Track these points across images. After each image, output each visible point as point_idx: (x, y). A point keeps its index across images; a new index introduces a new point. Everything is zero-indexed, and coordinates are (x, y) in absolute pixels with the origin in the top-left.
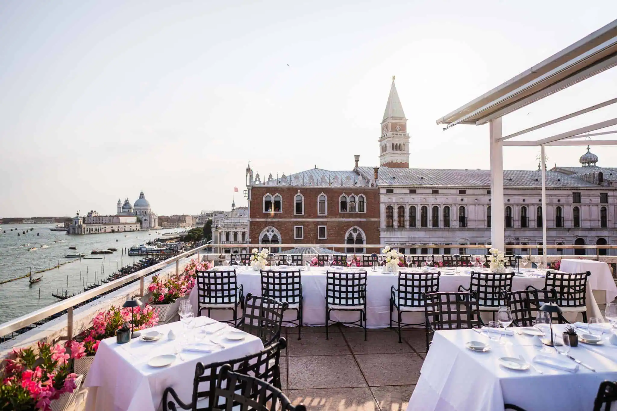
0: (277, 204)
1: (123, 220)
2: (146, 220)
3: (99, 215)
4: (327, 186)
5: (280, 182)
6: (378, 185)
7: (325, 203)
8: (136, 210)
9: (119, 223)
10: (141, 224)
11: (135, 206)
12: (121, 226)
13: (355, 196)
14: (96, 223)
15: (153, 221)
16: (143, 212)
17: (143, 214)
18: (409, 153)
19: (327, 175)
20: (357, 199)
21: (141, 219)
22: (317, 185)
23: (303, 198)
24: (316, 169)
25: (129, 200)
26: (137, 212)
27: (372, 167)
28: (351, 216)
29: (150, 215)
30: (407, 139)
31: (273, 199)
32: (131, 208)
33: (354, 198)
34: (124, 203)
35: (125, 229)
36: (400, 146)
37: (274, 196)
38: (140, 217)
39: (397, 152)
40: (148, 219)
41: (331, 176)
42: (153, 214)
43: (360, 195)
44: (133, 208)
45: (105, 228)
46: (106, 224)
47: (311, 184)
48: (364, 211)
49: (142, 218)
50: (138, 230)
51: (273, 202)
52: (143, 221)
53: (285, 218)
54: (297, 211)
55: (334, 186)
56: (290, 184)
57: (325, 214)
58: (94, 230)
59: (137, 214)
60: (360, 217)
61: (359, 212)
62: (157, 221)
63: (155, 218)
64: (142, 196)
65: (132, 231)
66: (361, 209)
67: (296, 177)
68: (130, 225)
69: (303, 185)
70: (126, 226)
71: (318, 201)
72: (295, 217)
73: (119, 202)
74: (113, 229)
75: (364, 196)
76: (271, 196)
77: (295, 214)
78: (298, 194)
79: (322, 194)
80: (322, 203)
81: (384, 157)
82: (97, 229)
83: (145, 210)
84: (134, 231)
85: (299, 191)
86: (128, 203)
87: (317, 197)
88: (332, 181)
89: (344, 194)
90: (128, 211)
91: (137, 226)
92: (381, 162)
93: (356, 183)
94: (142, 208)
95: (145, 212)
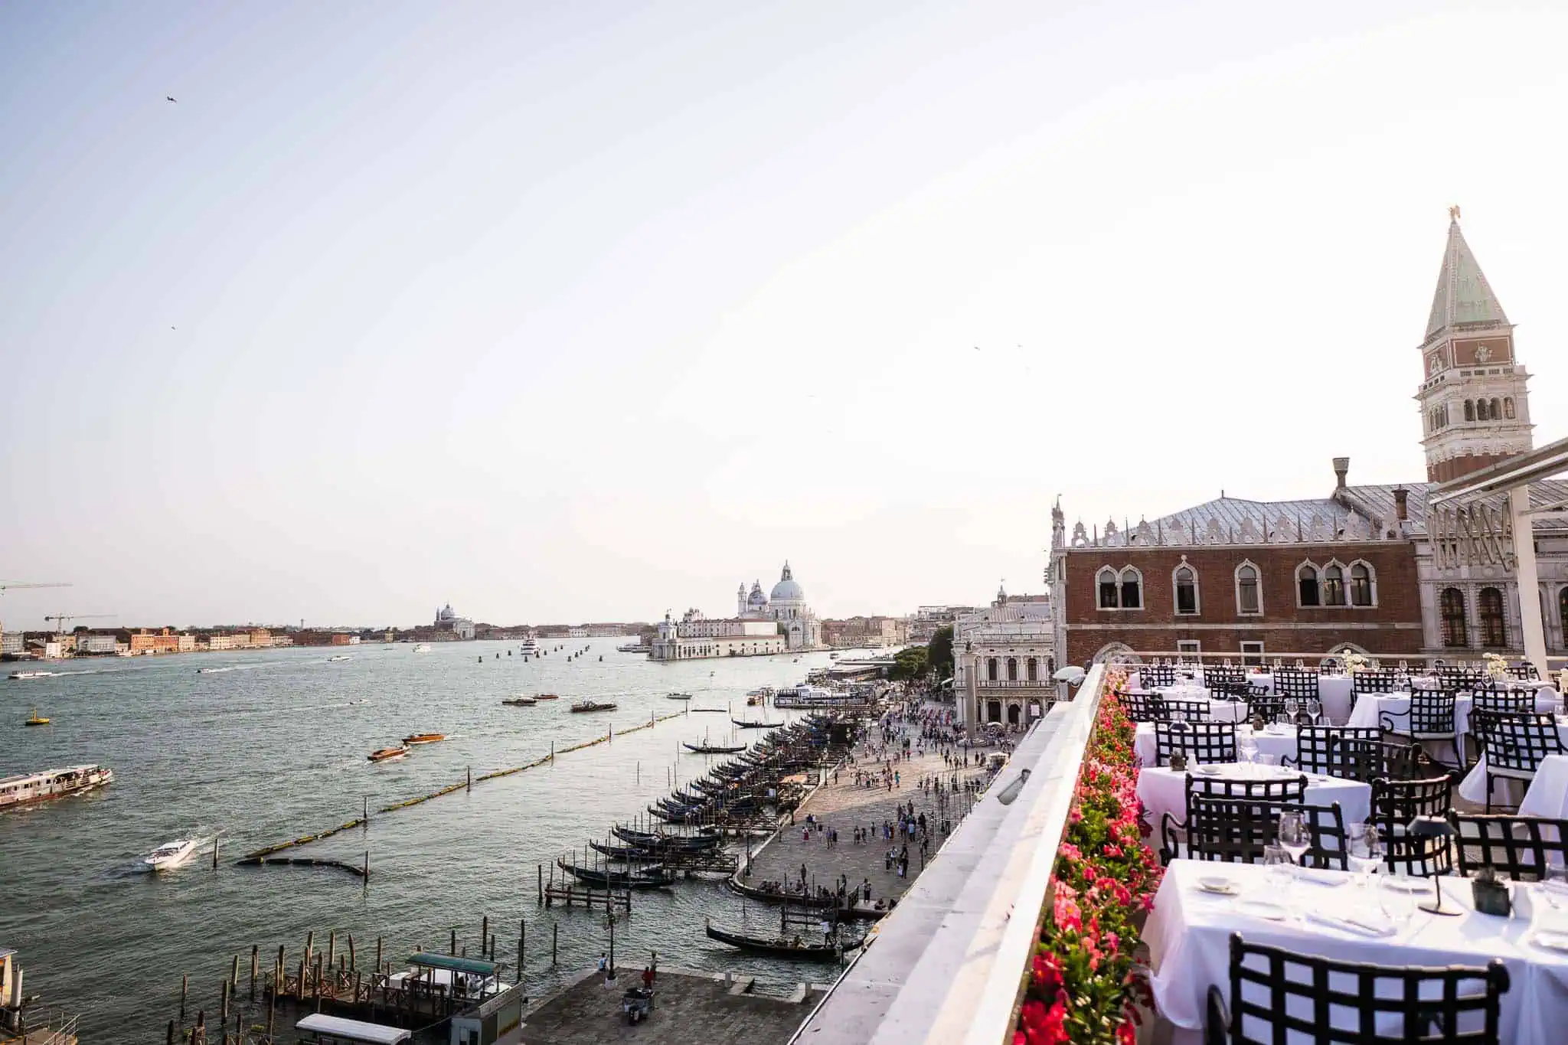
0: (1130, 590)
1: (750, 628)
4: (1258, 543)
5: (1133, 538)
6: (1408, 536)
7: (1255, 584)
8: (777, 608)
9: (744, 637)
10: (787, 638)
11: (773, 597)
12: (749, 643)
13: (1341, 565)
14: (700, 636)
15: (810, 632)
16: (790, 610)
17: (791, 616)
18: (1532, 422)
19: (1256, 514)
20: (1347, 572)
21: (786, 628)
22: (1231, 542)
23: (1195, 575)
24: (1224, 501)
26: (777, 611)
27: (1389, 487)
28: (1332, 616)
29: (804, 617)
30: (1517, 384)
31: (1119, 579)
32: (764, 603)
33: (1339, 569)
34: (751, 591)
35: (755, 649)
36: (1492, 406)
37: (1122, 571)
38: (785, 622)
39: (1485, 424)
40: (801, 627)
41: (1269, 516)
42: (811, 616)
43: (1356, 562)
44: (769, 602)
45: (718, 646)
46: (718, 637)
47: (1215, 540)
48: (1370, 604)
49: (788, 625)
50: (781, 653)
51: (1119, 585)
52: (791, 631)
53: (1151, 622)
54: (1180, 607)
55: (1277, 542)
56: (1160, 543)
57: (1257, 612)
58: (697, 650)
59: (777, 616)
60: (1361, 620)
61: (1355, 607)
62: (818, 631)
63: (814, 623)
64: (787, 574)
66: (1362, 596)
67: (1176, 523)
68: (765, 641)
69: (1194, 543)
70: (757, 642)
71: (1237, 581)
72: (1177, 620)
73: (740, 586)
74: (733, 648)
75: (1368, 565)
76: (1114, 571)
77: (1177, 612)
78: (1182, 566)
79: (1247, 562)
80: (1248, 585)
81: (1443, 441)
82: (703, 649)
83: (795, 608)
84: (772, 654)
85: (1184, 557)
86: (759, 589)
87: (1233, 571)
88: (1271, 528)
89: (1307, 562)
90: (760, 608)
91: (778, 643)
92: (1429, 458)
93: (1341, 532)
94: (788, 602)
95: (795, 611)
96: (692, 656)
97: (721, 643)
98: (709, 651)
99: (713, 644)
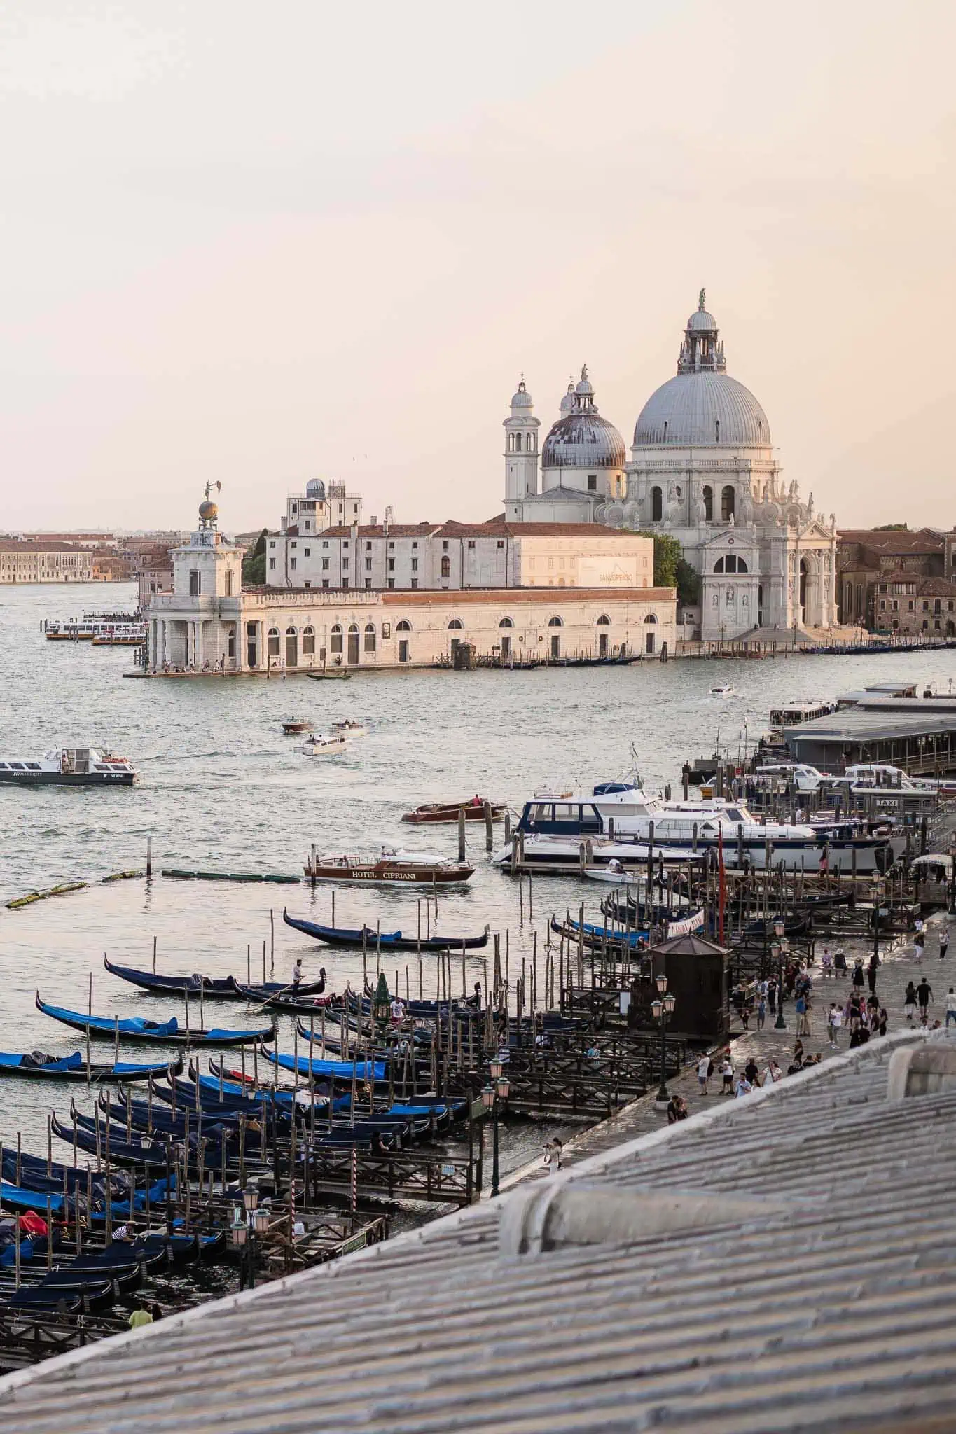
1: (540, 558)
2: (731, 564)
3: (366, 521)
8: (656, 481)
9: (514, 593)
10: (690, 599)
11: (643, 437)
14: (345, 589)
15: (792, 574)
16: (708, 491)
17: (709, 516)
21: (689, 557)
25: (595, 383)
26: (657, 492)
29: (764, 519)
34: (558, 416)
35: (555, 639)
40: (753, 561)
42: (796, 515)
44: (629, 457)
45: (404, 626)
49: (699, 547)
50: (664, 657)
52: (708, 570)
58: (323, 641)
59: (657, 515)
62: (825, 573)
63: (811, 542)
64: (700, 349)
65: (613, 662)
68: (599, 609)
70: (567, 611)
73: (515, 404)
74: (462, 636)
82: (346, 633)
84: (624, 660)
86: (591, 416)
90: (592, 482)
91: (651, 619)
94: (702, 456)
95: (729, 493)
96: (303, 661)
97: (416, 615)
98: (371, 645)
99: (385, 616)
